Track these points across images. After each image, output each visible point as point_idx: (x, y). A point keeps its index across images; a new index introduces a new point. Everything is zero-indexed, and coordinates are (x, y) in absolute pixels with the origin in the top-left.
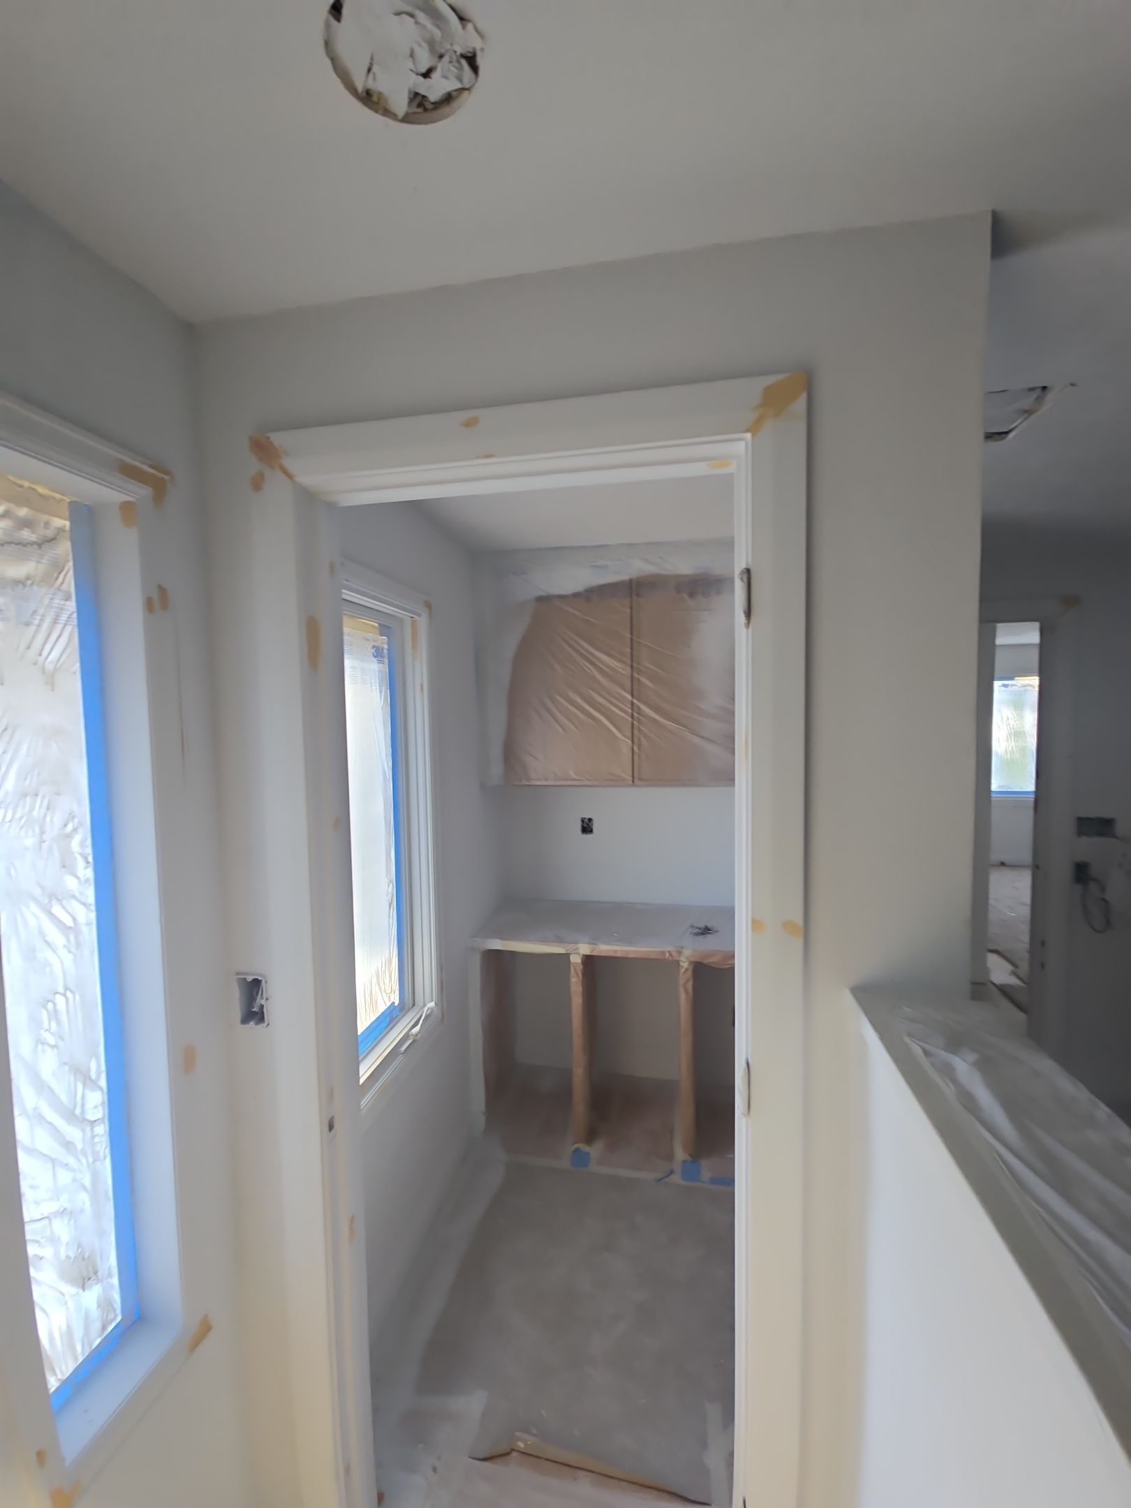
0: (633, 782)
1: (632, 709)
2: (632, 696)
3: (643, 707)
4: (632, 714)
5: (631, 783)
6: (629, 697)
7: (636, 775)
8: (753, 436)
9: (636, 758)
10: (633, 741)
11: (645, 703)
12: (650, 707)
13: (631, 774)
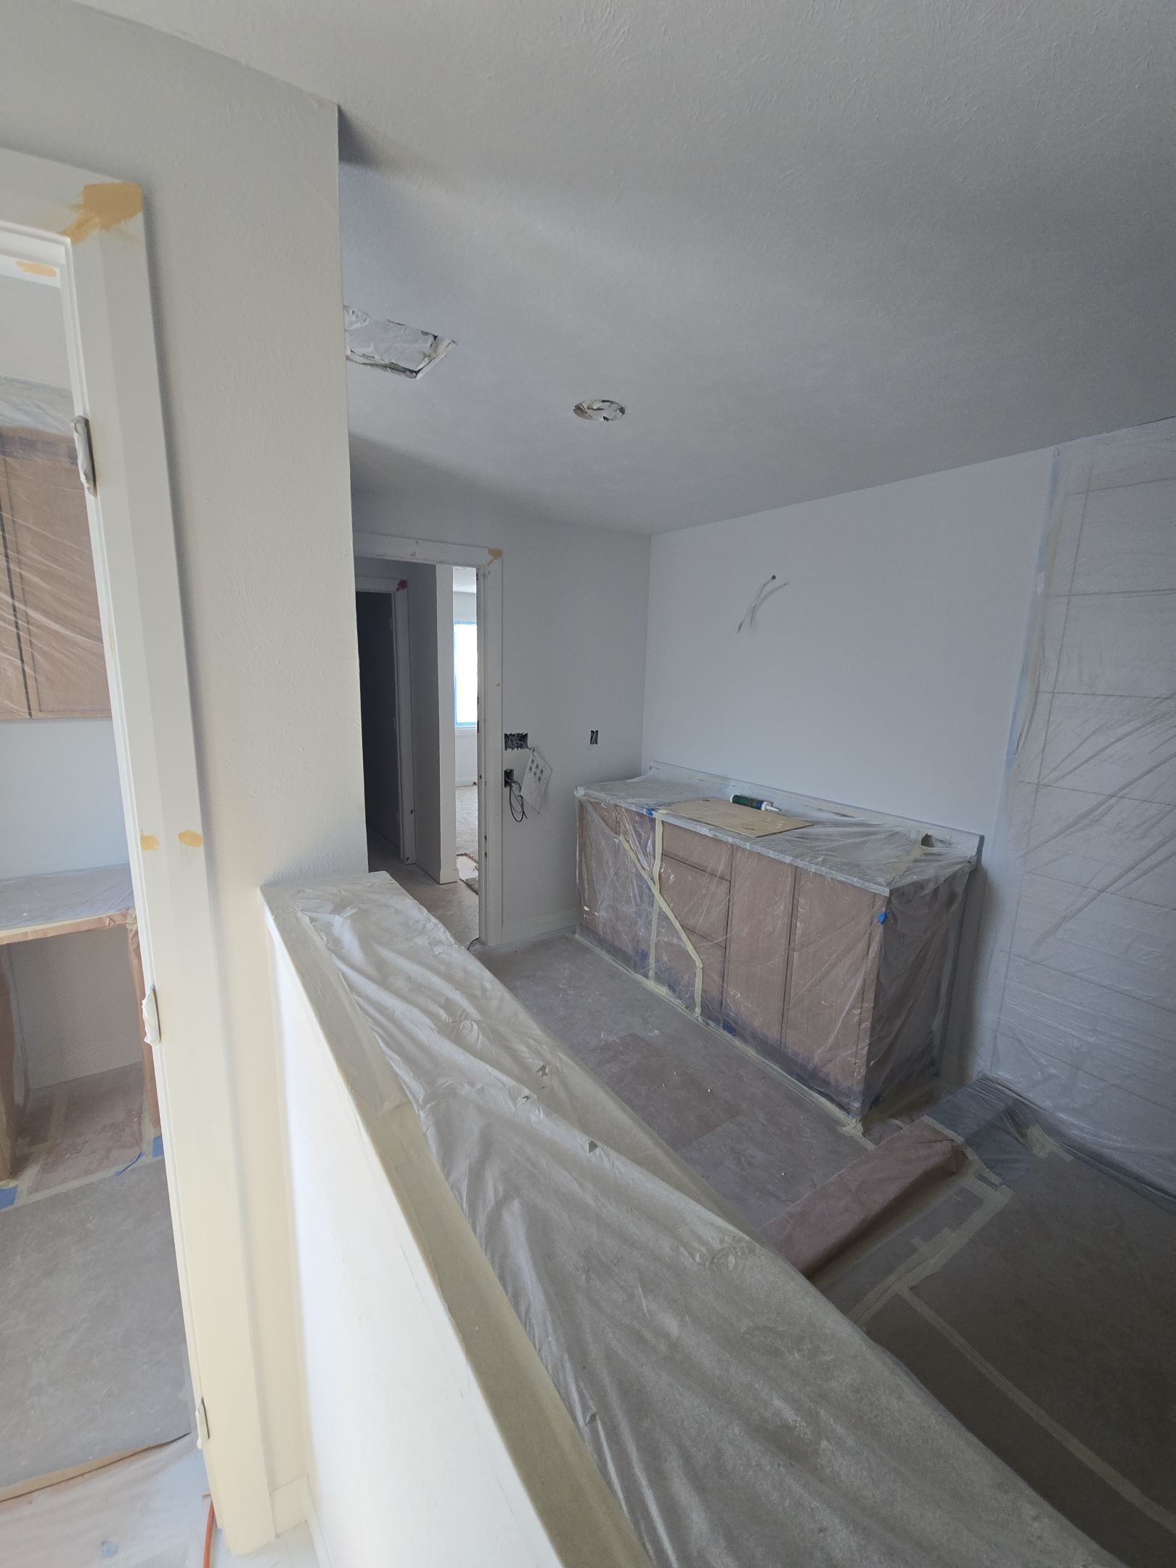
0: (30, 714)
1: (15, 616)
2: (12, 595)
3: (31, 613)
4: (17, 623)
5: (28, 716)
6: (9, 599)
7: (34, 705)
8: (73, 243)
9: (31, 683)
10: (22, 661)
11: (36, 608)
12: (47, 614)
13: (26, 704)
